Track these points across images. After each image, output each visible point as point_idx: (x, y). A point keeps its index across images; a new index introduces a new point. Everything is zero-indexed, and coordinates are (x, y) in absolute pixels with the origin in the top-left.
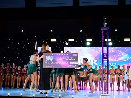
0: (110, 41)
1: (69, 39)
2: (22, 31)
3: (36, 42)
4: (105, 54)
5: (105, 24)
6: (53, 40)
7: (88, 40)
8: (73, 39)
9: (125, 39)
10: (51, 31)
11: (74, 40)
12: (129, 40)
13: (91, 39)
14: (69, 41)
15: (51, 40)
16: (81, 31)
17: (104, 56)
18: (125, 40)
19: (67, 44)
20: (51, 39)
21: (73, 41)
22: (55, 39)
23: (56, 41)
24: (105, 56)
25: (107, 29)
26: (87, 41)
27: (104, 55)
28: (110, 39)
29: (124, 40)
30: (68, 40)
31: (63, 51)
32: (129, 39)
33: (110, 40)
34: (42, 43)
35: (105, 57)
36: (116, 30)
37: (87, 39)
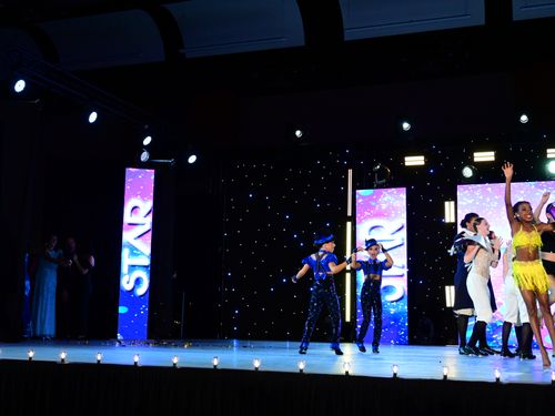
1: (475, 154)
2: (298, 133)
3: (350, 172)
6: (415, 161)
7: (552, 153)
8: (493, 153)
10: (406, 126)
11: (496, 155)
14: (476, 160)
15: (404, 161)
16: (524, 118)
19: (468, 172)
20: (406, 159)
21: (493, 159)
22: (422, 158)
23: (423, 163)
26: (549, 156)
30: (473, 158)
31: (455, 199)
34: (373, 172)
37: (549, 151)
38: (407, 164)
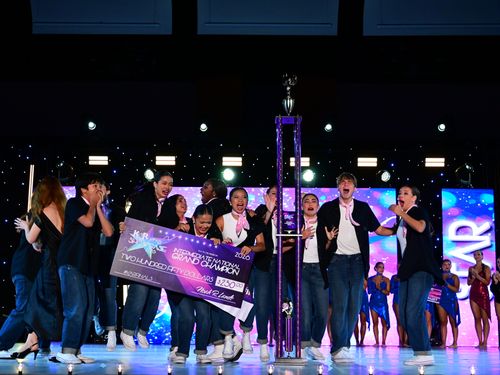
0: (308, 164)
1: (158, 158)
3: (32, 167)
4: (290, 213)
5: (290, 103)
6: (99, 160)
7: (227, 161)
8: (173, 158)
9: (359, 159)
10: (91, 125)
11: (176, 160)
12: (375, 165)
13: (240, 159)
14: (158, 163)
15: (88, 161)
16: (204, 127)
17: (284, 221)
18: (359, 165)
19: (149, 175)
20: (91, 158)
21: (174, 163)
22: (106, 158)
23: (106, 163)
24: (288, 220)
25: (296, 120)
26: (224, 164)
27: (287, 217)
28: (308, 159)
29: (357, 162)
30: (155, 160)
32: (375, 160)
33: (305, 161)
34: (56, 170)
35: (289, 223)
36: (329, 127)
37: (224, 159)
38: (91, 163)
